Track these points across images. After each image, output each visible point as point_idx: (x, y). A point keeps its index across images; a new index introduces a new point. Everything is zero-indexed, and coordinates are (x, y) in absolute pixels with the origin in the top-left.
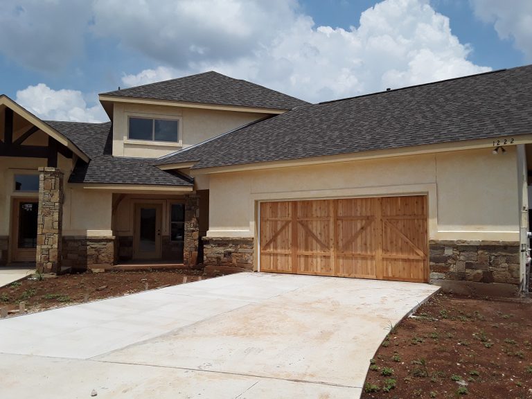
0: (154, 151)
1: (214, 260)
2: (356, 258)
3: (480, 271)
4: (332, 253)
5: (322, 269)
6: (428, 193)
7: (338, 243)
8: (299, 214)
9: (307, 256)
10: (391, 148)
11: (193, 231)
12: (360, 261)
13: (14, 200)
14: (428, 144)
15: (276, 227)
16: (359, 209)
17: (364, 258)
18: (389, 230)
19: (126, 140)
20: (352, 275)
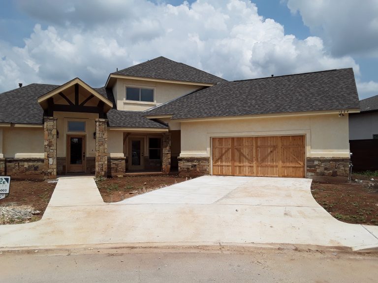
0: (140, 107)
1: (185, 169)
2: (268, 167)
3: (331, 171)
4: (254, 164)
5: (249, 173)
6: (306, 134)
7: (258, 159)
8: (236, 144)
9: (240, 166)
10: (288, 112)
11: (168, 154)
12: (270, 168)
13: (68, 136)
14: (308, 111)
15: (222, 151)
16: (269, 142)
17: (272, 167)
18: (285, 153)
19: (125, 100)
20: (266, 175)
